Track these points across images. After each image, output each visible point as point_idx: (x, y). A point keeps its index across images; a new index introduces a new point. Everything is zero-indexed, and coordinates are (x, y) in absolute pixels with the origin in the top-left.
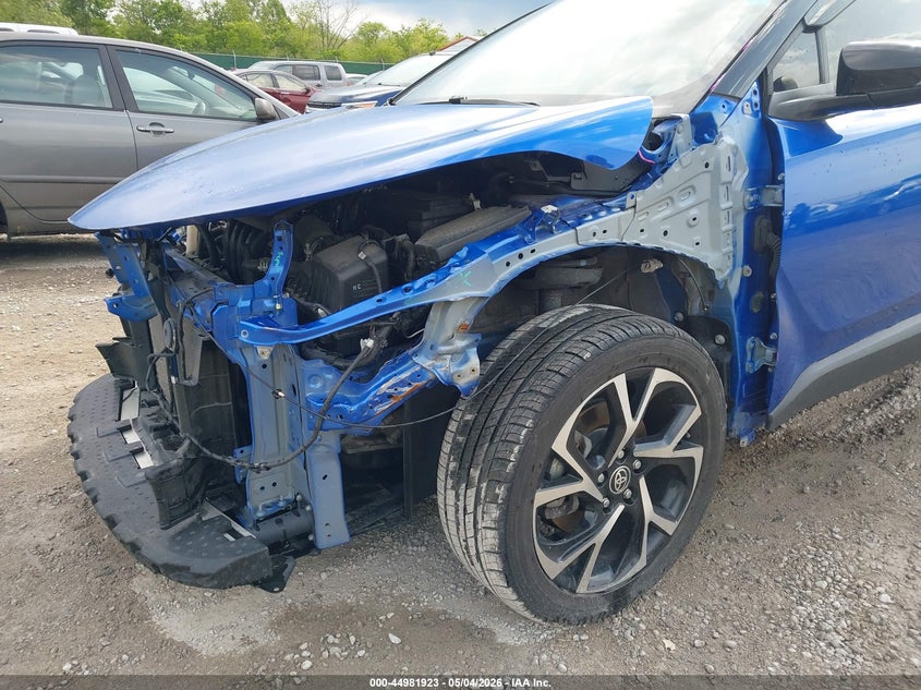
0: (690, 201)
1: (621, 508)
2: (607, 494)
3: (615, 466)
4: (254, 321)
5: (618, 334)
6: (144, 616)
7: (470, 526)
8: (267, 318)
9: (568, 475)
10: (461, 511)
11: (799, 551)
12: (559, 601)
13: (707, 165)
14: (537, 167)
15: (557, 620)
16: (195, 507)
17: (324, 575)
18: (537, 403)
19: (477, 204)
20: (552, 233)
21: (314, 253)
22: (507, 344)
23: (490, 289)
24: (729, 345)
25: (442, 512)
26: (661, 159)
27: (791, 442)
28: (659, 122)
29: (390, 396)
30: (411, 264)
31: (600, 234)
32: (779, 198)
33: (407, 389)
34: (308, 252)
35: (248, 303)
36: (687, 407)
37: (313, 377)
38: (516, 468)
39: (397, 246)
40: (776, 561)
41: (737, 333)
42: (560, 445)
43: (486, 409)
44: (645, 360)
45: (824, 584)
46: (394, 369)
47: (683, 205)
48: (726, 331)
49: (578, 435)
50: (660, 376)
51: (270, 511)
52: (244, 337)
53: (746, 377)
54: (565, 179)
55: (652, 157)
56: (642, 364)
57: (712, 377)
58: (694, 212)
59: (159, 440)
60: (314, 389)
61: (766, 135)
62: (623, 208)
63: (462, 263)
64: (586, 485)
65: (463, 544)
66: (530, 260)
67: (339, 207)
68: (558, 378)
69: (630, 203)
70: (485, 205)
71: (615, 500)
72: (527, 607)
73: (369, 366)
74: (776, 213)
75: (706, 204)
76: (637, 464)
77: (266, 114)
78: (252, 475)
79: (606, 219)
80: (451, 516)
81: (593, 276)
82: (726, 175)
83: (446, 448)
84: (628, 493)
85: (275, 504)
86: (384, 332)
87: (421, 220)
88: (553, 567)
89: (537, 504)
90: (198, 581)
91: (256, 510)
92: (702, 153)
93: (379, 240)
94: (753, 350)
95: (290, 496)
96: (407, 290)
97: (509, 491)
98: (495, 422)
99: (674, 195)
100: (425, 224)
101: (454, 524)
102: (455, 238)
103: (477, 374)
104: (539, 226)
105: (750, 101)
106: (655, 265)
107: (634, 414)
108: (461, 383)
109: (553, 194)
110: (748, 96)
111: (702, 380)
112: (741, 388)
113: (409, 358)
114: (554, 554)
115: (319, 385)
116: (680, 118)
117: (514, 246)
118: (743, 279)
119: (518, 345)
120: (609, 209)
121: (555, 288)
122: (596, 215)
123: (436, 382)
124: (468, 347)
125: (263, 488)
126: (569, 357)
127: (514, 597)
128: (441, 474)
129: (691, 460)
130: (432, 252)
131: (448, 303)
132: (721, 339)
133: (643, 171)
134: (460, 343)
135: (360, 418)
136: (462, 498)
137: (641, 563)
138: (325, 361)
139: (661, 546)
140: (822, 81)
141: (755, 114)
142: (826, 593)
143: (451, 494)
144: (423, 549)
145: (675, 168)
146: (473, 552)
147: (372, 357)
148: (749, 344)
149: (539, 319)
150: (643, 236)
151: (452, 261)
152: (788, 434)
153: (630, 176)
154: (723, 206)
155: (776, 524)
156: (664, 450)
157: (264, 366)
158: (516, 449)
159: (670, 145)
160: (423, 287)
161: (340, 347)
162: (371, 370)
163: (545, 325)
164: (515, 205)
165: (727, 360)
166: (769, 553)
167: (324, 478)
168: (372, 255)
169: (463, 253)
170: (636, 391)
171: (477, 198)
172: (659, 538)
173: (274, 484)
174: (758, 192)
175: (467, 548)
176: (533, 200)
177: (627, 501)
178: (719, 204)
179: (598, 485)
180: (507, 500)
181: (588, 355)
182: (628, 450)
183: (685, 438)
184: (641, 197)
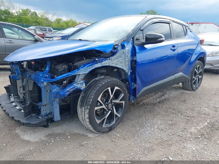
0: (121, 59)
1: (110, 111)
2: (108, 109)
3: (109, 104)
4: (44, 78)
5: (109, 80)
6: (19, 136)
7: (83, 114)
8: (46, 77)
9: (101, 105)
10: (82, 112)
11: (143, 121)
12: (99, 128)
13: (123, 53)
14: (95, 52)
15: (99, 132)
16: (30, 114)
17: (55, 128)
18: (95, 91)
19: (84, 58)
20: (97, 63)
21: (54, 67)
22: (90, 83)
23: (87, 72)
24: (129, 84)
25: (78, 113)
26: (116, 52)
27: (144, 104)
28: (116, 45)
29: (69, 91)
30: (73, 68)
31: (106, 64)
32: (136, 59)
33: (72, 90)
34: (53, 66)
35: (42, 75)
36: (121, 94)
37: (54, 88)
38: (91, 103)
39: (70, 65)
40: (139, 123)
41: (130, 82)
42: (99, 99)
43: (86, 94)
44: (113, 85)
45: (146, 126)
46: (70, 86)
47: (120, 59)
48: (128, 81)
49: (102, 98)
50: (116, 88)
51: (45, 114)
52: (42, 81)
53: (132, 90)
54: (100, 54)
55: (114, 51)
56: (113, 86)
57: (125, 89)
58: (121, 61)
59: (21, 104)
60: (54, 90)
61: (134, 48)
62: (109, 60)
63: (82, 68)
64: (104, 107)
65: (82, 118)
66: (94, 68)
67: (58, 59)
68: (99, 87)
69: (110, 59)
70: (86, 59)
71: (109, 110)
72: (94, 129)
73: (64, 86)
74: (136, 61)
75: (124, 60)
76: (113, 104)
77: (37, 40)
78: (42, 107)
79: (106, 61)
80: (80, 113)
81: (105, 71)
82: (127, 55)
83: (79, 101)
84: (112, 109)
85: (46, 113)
86: (68, 80)
87: (74, 61)
88: (98, 122)
89: (95, 109)
90: (33, 126)
91: (43, 114)
92: (123, 51)
93: (66, 64)
94: (133, 85)
95: (49, 112)
96: (72, 72)
97: (90, 107)
98: (88, 95)
99: (118, 58)
100: (75, 61)
101: (80, 115)
102: (81, 64)
103: (85, 87)
104: (95, 62)
105: (131, 42)
106: (116, 70)
107: (112, 95)
108: (82, 89)
109: (98, 57)
110: (131, 41)
111: (124, 89)
112: (132, 92)
113: (72, 84)
114: (98, 119)
115: (55, 90)
116: (119, 45)
117: (91, 65)
118: (131, 72)
119: (92, 82)
120: (107, 60)
121: (99, 73)
122: (105, 61)
123: (77, 88)
124: (83, 82)
125: (44, 110)
126: (100, 84)
127: (91, 127)
128: (78, 106)
129: (122, 103)
130: (76, 66)
131: (80, 75)
132: (128, 83)
133: (113, 54)
134: (82, 82)
135: (63, 95)
136: (82, 109)
137: (114, 122)
138: (57, 85)
139: (118, 119)
140: (143, 39)
141: (132, 44)
142: (146, 127)
143: (80, 109)
144: (74, 124)
145: (118, 53)
146: (84, 119)
147: (66, 84)
148: (132, 84)
149: (96, 78)
150: (113, 64)
151: (80, 67)
152: (143, 103)
153: (111, 54)
154: (126, 60)
155: (140, 118)
156: (117, 101)
157: (45, 87)
158: (92, 99)
159: (117, 49)
160: (75, 72)
161: (59, 83)
162: (65, 87)
163: (97, 79)
164: (91, 59)
165: (129, 86)
166: (138, 122)
167: (56, 107)
168: (65, 67)
169: (82, 66)
170: (112, 90)
171: (84, 57)
172: (117, 118)
173: (46, 110)
174: (133, 57)
175: (83, 119)
176: (94, 58)
177: (111, 110)
178: (126, 59)
179: (106, 107)
180: (90, 108)
181: (104, 84)
182: (111, 101)
183: (121, 99)
184: (112, 58)
